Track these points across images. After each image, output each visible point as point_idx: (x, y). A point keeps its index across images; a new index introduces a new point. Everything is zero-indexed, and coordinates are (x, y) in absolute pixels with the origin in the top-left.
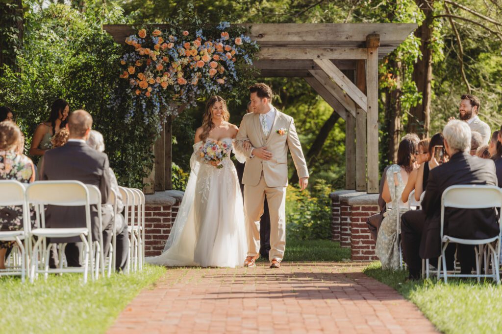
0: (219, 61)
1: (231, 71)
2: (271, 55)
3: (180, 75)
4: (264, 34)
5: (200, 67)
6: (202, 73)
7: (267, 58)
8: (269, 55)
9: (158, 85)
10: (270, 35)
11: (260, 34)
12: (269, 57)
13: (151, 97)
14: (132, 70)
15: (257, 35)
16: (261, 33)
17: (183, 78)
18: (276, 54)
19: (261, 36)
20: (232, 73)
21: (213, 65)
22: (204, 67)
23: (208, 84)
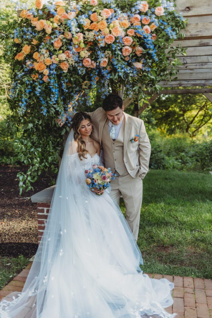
0: (135, 37)
1: (150, 49)
2: (200, 31)
3: (85, 54)
4: (192, 7)
5: (110, 43)
6: (112, 51)
7: (195, 35)
8: (198, 31)
9: (54, 66)
10: (199, 7)
11: (188, 8)
12: (197, 33)
13: (49, 83)
14: (26, 49)
15: (184, 9)
16: (188, 6)
17: (89, 60)
18: (206, 29)
19: (188, 9)
20: (151, 52)
21: (127, 41)
22: (115, 42)
23: (119, 65)
